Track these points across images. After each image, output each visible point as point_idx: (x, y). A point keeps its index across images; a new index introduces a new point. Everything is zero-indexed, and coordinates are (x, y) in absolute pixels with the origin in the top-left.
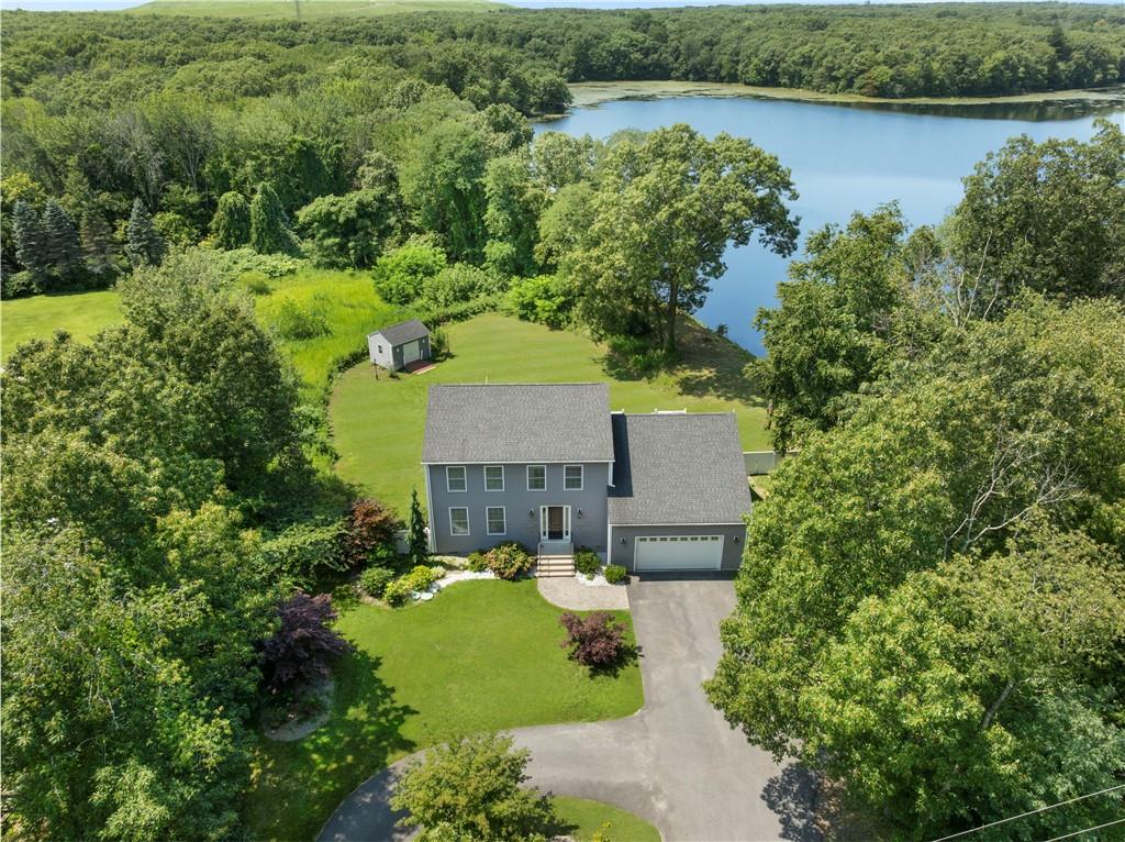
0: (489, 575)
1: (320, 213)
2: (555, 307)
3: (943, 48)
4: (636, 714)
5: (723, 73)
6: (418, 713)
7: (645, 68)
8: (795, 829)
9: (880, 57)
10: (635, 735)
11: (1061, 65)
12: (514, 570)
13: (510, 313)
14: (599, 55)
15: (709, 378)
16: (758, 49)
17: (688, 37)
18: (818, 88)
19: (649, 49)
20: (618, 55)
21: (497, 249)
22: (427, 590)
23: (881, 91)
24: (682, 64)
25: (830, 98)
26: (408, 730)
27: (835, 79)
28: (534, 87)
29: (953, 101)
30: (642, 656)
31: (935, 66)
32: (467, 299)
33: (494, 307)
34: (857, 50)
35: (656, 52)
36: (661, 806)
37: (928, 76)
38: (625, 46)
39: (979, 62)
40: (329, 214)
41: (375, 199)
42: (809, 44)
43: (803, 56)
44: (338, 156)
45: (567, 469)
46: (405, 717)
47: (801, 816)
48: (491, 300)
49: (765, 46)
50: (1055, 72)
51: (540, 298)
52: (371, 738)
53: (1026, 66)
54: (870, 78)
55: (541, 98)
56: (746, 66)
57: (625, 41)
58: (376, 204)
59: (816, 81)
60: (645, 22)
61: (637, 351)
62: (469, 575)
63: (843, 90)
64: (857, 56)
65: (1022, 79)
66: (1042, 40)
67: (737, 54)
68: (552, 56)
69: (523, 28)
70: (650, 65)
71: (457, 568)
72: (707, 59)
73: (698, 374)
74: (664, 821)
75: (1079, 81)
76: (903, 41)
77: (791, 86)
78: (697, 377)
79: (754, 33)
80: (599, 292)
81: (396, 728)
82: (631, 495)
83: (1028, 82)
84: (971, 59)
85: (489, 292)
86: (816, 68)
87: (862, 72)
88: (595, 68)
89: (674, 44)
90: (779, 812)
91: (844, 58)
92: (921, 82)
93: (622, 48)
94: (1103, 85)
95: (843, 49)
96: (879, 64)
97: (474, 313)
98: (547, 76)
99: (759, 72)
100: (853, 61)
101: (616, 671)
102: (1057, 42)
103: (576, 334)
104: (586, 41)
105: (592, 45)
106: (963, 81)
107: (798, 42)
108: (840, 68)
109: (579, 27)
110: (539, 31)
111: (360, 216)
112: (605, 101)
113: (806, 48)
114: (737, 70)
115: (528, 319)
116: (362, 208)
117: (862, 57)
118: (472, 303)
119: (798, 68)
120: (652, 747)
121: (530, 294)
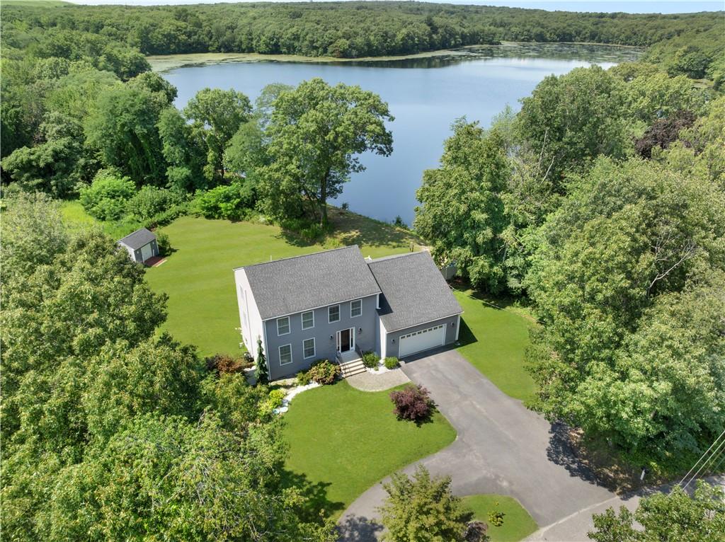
0: (314, 385)
1: (22, 162)
2: (234, 207)
3: (373, 28)
4: (456, 439)
5: (244, 47)
6: (331, 484)
7: (190, 45)
8: (575, 470)
9: (340, 33)
10: (464, 451)
11: (435, 36)
12: (331, 377)
13: (198, 215)
14: (157, 37)
15: (358, 236)
16: (264, 31)
17: (216, 24)
18: (306, 54)
19: (190, 32)
20: (170, 37)
21: (178, 173)
22: (282, 406)
23: (344, 54)
24: (214, 42)
25: (315, 60)
26: (332, 496)
27: (316, 48)
28: (123, 61)
29: (385, 59)
30: (437, 406)
31: (372, 38)
32: (163, 210)
33: (185, 213)
34: (326, 30)
35: (195, 35)
36: (505, 484)
37: (369, 44)
38: (174, 31)
39: (395, 36)
40: (30, 161)
41: (65, 147)
42: (296, 27)
43: (293, 34)
44: (16, 117)
45: (353, 304)
46: (325, 489)
47: (573, 462)
48: (181, 208)
49: (268, 28)
50: (432, 40)
51: (222, 202)
52: (312, 510)
53: (418, 37)
54: (336, 46)
55: (129, 68)
56: (258, 42)
57: (174, 28)
58: (67, 151)
59: (304, 50)
60: (184, 14)
61: (303, 226)
62: (301, 389)
63: (322, 54)
64: (327, 33)
65: (417, 45)
66: (422, 22)
67: (251, 34)
68: (122, 39)
69: (96, 18)
70: (193, 43)
71: (292, 386)
72: (231, 38)
73: (350, 235)
74: (512, 492)
75: (444, 45)
76: (349, 24)
77: (289, 53)
78: (350, 237)
79: (258, 20)
80: (283, 192)
81: (324, 497)
82: (391, 312)
83: (421, 46)
84: (390, 34)
85: (177, 203)
86: (303, 42)
87: (331, 43)
88: (155, 46)
89: (207, 28)
90: (562, 465)
91: (318, 35)
92: (366, 48)
93: (172, 32)
94: (456, 47)
95: (317, 29)
96: (340, 38)
97: (172, 219)
98: (132, 53)
99: (267, 45)
100: (325, 37)
101: (430, 419)
102: (430, 23)
103: (253, 223)
104: (145, 28)
105: (150, 31)
106: (388, 47)
107: (288, 26)
108: (317, 41)
109: (138, 19)
110: (108, 21)
111: (56, 161)
112: (172, 69)
113: (294, 30)
114: (252, 45)
115: (214, 218)
116: (56, 154)
117: (330, 34)
118: (168, 212)
119: (292, 42)
120: (478, 454)
121: (213, 200)
